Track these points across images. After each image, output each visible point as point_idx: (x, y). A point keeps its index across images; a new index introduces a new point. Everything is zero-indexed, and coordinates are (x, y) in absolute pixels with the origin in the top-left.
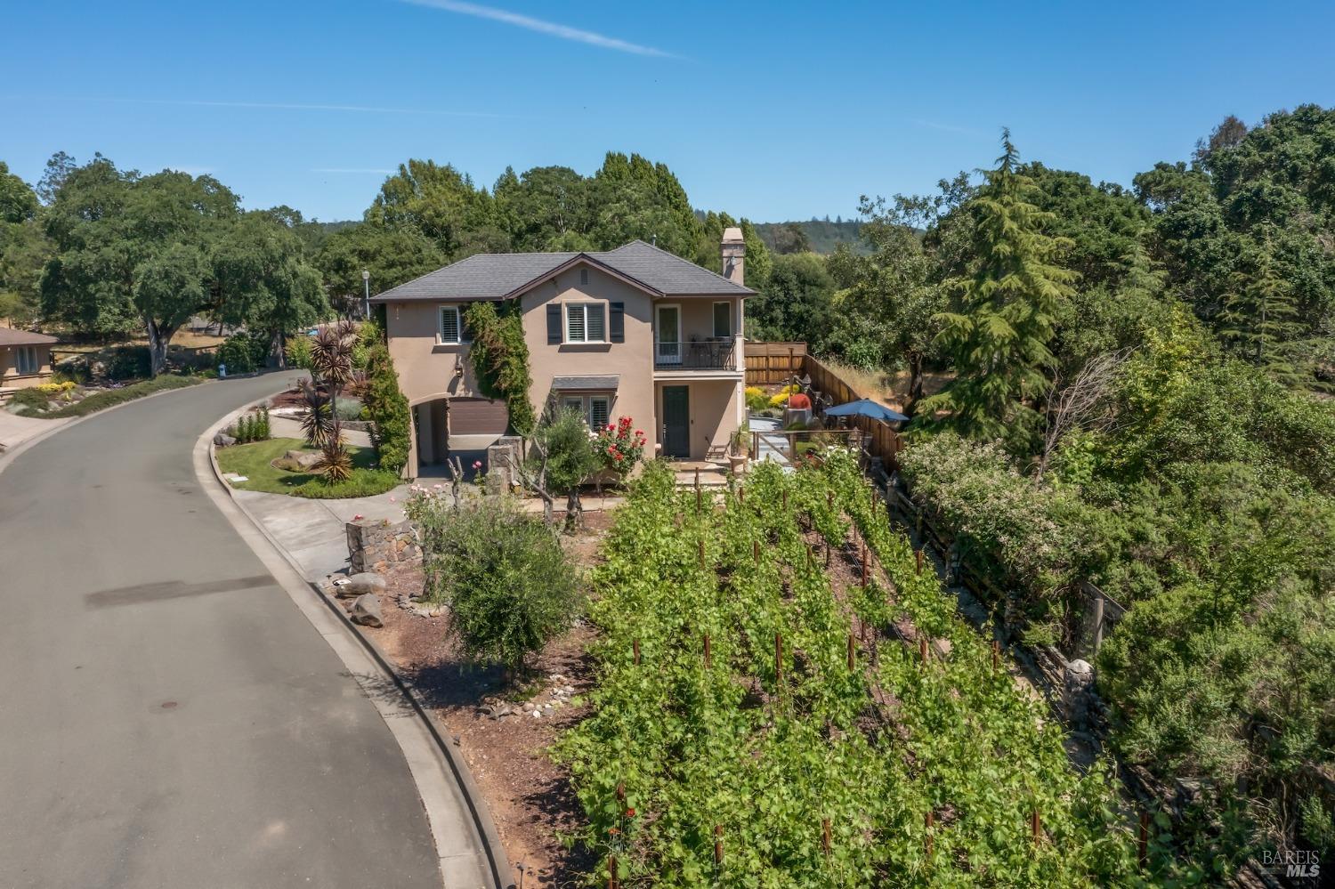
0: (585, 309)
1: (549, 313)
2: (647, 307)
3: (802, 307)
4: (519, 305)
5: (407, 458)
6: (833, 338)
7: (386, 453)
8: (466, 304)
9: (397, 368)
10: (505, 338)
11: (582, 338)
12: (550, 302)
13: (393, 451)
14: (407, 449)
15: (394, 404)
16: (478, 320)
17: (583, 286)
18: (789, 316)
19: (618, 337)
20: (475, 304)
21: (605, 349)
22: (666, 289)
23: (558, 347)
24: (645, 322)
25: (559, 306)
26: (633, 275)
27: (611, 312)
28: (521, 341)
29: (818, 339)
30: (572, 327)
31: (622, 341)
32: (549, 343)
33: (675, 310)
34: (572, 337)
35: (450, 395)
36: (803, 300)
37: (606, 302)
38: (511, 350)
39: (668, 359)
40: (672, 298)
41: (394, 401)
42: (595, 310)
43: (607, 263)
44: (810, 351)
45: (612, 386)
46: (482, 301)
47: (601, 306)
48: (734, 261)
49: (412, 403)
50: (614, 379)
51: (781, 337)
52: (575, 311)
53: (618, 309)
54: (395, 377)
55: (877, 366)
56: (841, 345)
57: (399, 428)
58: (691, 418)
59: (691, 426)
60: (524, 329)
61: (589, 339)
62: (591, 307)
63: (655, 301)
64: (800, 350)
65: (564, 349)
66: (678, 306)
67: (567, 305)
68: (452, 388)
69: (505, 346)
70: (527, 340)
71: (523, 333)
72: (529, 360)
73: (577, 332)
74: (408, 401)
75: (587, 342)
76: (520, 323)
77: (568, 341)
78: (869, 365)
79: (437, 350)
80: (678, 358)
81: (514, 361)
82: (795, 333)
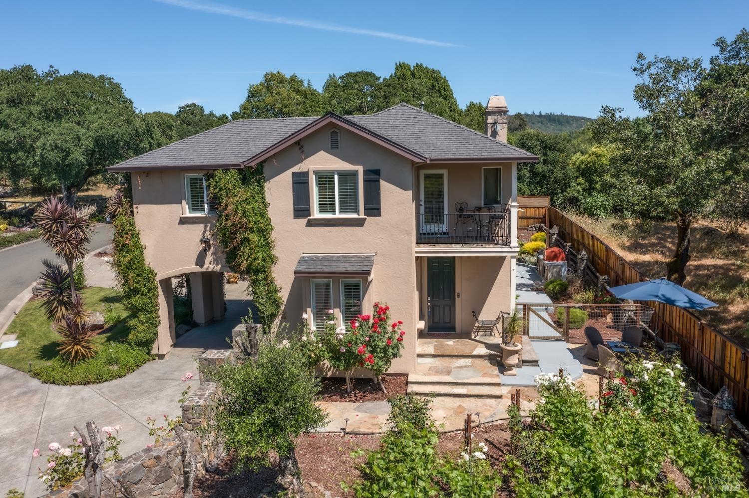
0: (336, 177)
1: (295, 183)
2: (408, 175)
3: (545, 168)
4: (262, 173)
5: (156, 334)
6: (571, 193)
7: (134, 329)
8: (209, 172)
9: (144, 240)
10: (244, 212)
11: (334, 211)
12: (296, 169)
13: (141, 328)
14: (155, 325)
15: (139, 279)
16: (221, 189)
17: (334, 149)
18: (534, 174)
19: (374, 209)
20: (219, 173)
21: (360, 223)
22: (430, 153)
23: (305, 221)
24: (405, 190)
25: (306, 174)
26: (395, 139)
27: (365, 181)
28: (263, 215)
29: (557, 194)
30: (321, 197)
31: (379, 215)
32: (296, 217)
33: (440, 176)
34: (322, 211)
35: (198, 269)
36: (545, 162)
37: (360, 169)
38: (251, 225)
39: (432, 228)
40: (436, 164)
41: (138, 275)
42: (348, 178)
43: (368, 127)
44: (552, 204)
45: (365, 268)
46: (226, 168)
47: (355, 174)
48: (499, 127)
49: (159, 277)
50: (368, 257)
51: (528, 192)
52: (325, 179)
53: (373, 178)
54: (141, 250)
55: (609, 214)
56: (577, 198)
57: (146, 304)
58: (457, 291)
59: (458, 300)
60: (268, 200)
61: (342, 211)
62: (343, 175)
63: (418, 168)
64: (544, 202)
65: (313, 223)
66: (444, 172)
67: (316, 173)
68: (200, 261)
69: (244, 220)
70: (271, 213)
71: (265, 205)
72: (273, 236)
73: (327, 204)
74: (155, 275)
75: (338, 215)
76: (263, 194)
77: (316, 214)
78: (603, 215)
79: (183, 221)
80: (444, 228)
81: (254, 237)
82: (539, 188)
